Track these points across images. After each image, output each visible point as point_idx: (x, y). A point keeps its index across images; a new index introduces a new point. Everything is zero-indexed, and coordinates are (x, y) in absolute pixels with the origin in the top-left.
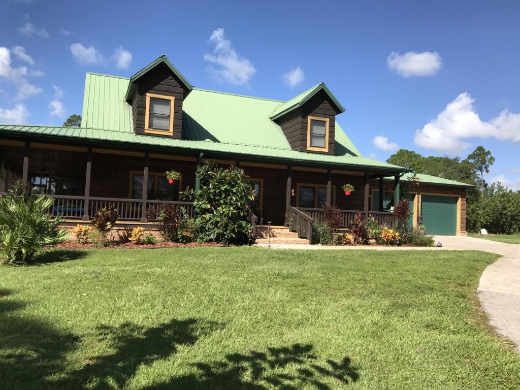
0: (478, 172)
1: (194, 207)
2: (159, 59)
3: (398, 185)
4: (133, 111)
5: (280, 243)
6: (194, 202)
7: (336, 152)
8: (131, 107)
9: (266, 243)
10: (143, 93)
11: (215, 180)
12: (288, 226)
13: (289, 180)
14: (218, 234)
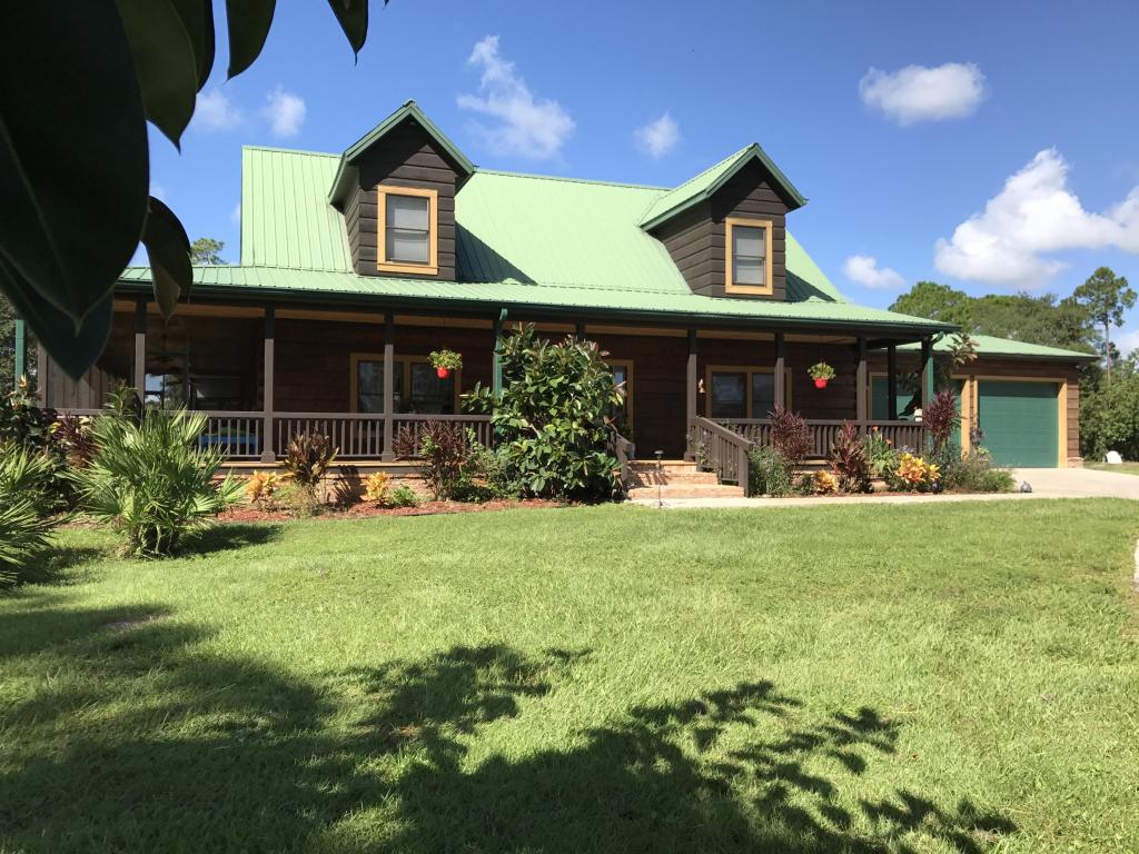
0: (1099, 326)
1: (493, 426)
2: (402, 111)
3: (930, 361)
4: (347, 225)
5: (681, 495)
6: (491, 414)
7: (788, 293)
8: (342, 217)
9: (652, 498)
10: (369, 186)
11: (536, 367)
12: (694, 459)
13: (693, 359)
14: (547, 481)
